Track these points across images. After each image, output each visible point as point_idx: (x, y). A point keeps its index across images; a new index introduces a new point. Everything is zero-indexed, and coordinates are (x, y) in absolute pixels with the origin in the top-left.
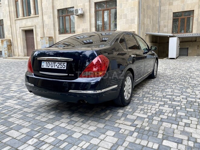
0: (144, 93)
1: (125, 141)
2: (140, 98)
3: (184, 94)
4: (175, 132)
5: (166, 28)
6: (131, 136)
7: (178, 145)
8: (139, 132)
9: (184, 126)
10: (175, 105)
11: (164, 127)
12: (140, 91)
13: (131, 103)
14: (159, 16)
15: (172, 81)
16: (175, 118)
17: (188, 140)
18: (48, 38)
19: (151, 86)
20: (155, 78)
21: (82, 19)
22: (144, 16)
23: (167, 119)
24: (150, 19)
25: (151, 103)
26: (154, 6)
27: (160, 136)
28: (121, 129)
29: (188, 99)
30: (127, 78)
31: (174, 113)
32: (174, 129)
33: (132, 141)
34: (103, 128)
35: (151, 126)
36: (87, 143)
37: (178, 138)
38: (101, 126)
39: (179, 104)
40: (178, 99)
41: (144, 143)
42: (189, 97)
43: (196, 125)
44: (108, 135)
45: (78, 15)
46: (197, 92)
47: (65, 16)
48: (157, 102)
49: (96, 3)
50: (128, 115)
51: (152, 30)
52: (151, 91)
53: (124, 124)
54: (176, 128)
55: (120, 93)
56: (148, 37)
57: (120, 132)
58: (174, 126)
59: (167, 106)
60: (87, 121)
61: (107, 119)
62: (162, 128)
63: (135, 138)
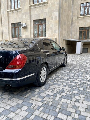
0: (56, 77)
1: (32, 114)
2: (52, 80)
3: (80, 77)
4: (68, 106)
5: (75, 36)
6: (38, 110)
7: (68, 117)
8: (44, 107)
9: (75, 102)
10: (73, 86)
11: (62, 103)
12: (54, 75)
13: (46, 84)
14: (72, 29)
15: (75, 68)
16: (70, 95)
17: (75, 113)
18: (5, 41)
19: (61, 72)
20: (65, 66)
21: (25, 29)
22: (62, 29)
23: (65, 96)
24: (66, 31)
25: (58, 84)
26: (68, 23)
27: (57, 110)
28: (33, 104)
29: (81, 81)
30: (43, 68)
31: (71, 91)
32: (68, 104)
33: (37, 115)
34: (21, 104)
35: (54, 102)
36: (5, 117)
37: (69, 111)
38: (20, 102)
39: (75, 84)
40: (75, 81)
41: (45, 116)
42: (82, 79)
43: (82, 101)
44: (22, 109)
45: (23, 27)
46: (88, 76)
47: (16, 28)
48: (62, 83)
49: (34, 21)
50: (41, 93)
51: (67, 37)
52: (61, 75)
53: (36, 101)
54: (69, 103)
55: (37, 78)
56: (64, 41)
57: (32, 107)
58: (69, 102)
59: (68, 86)
60: (13, 98)
61: (26, 96)
62: (61, 103)
63: (40, 112)
